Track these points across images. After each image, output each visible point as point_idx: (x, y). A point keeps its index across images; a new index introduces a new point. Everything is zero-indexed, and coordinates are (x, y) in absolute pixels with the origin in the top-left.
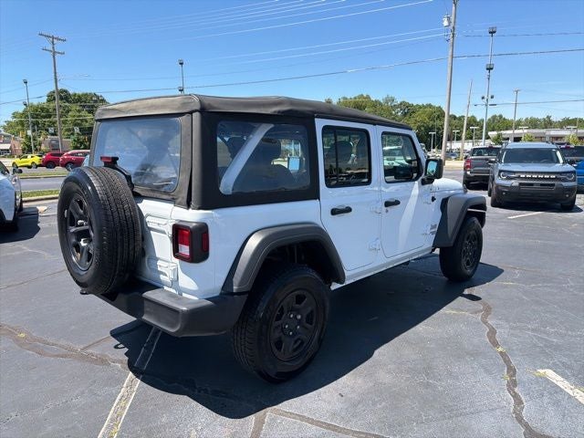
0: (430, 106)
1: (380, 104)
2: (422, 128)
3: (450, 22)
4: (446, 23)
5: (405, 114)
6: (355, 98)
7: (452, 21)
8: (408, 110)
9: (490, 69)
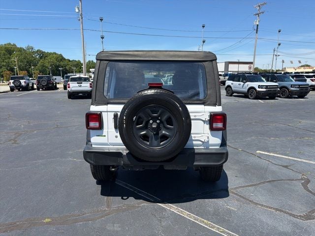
0: (55, 53)
1: (24, 50)
2: (53, 66)
3: (79, 11)
4: (77, 11)
5: (41, 58)
6: (5, 45)
7: (80, 10)
8: (43, 55)
9: (102, 38)
